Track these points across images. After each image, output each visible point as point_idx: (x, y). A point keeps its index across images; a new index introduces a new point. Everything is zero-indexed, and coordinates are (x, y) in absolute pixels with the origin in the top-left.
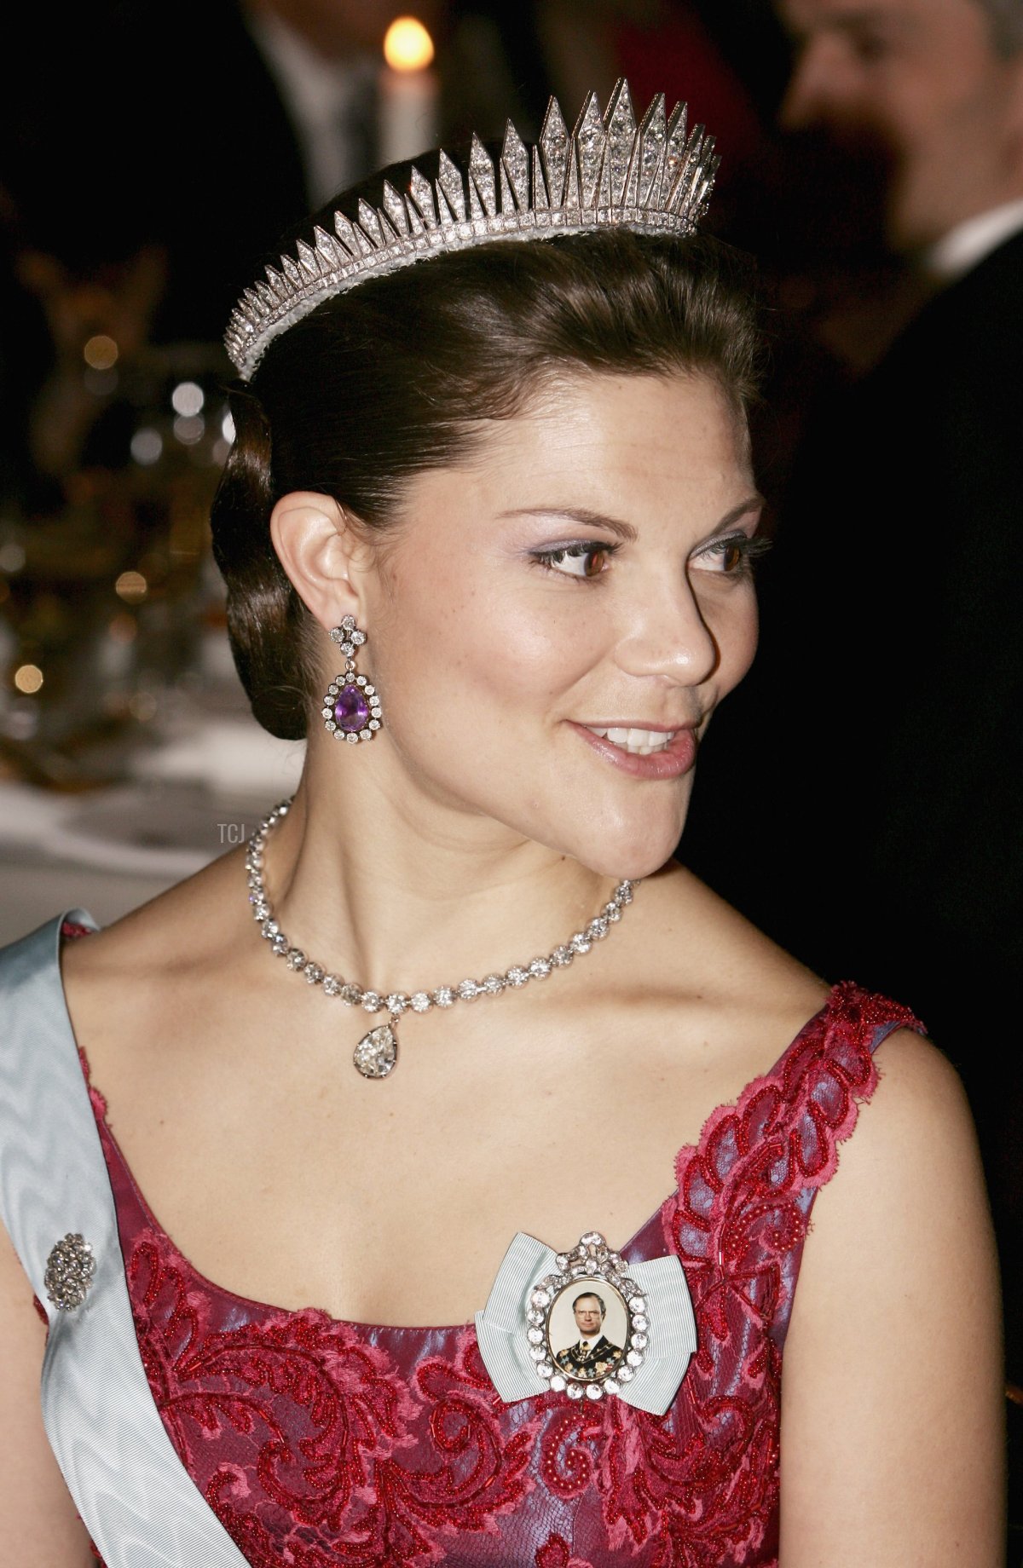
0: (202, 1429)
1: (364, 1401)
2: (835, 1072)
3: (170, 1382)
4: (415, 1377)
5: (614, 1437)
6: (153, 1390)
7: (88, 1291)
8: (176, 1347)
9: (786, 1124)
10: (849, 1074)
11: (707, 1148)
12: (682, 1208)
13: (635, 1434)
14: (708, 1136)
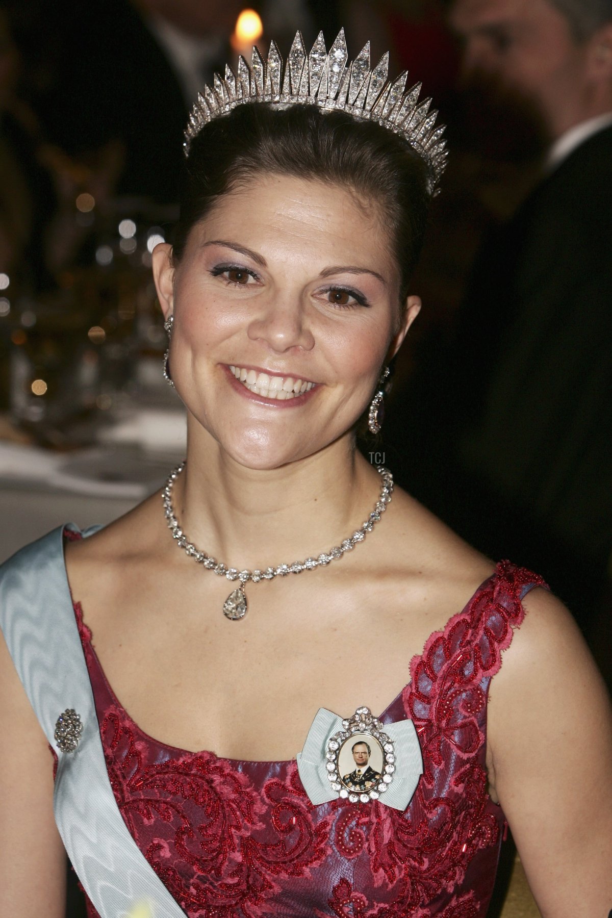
0: (143, 819)
1: (235, 804)
2: (500, 610)
3: (125, 792)
4: (263, 790)
5: (377, 823)
6: (116, 797)
7: (79, 742)
8: (129, 773)
9: (473, 641)
10: (508, 612)
11: (427, 656)
12: (414, 691)
13: (389, 821)
14: (428, 649)
